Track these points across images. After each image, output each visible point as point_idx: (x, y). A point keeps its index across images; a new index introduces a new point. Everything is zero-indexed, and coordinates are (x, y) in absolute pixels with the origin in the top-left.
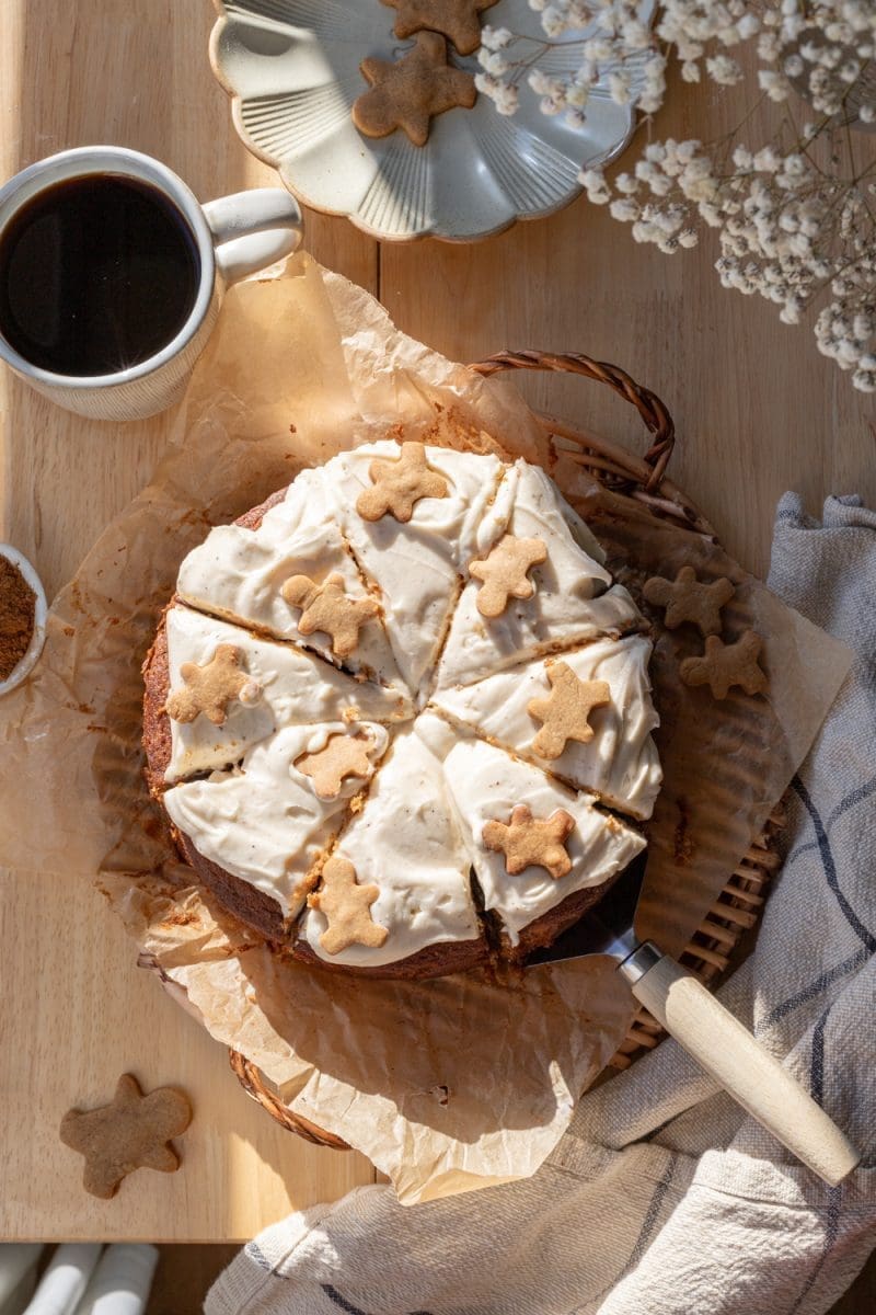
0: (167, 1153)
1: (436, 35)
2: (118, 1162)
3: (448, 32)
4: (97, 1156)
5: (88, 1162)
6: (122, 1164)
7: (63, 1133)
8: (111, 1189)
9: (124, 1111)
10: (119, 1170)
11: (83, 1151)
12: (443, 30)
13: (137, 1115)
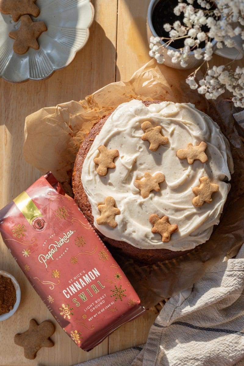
0: (49, 342)
1: (26, 15)
2: (34, 347)
3: (28, 13)
4: (27, 346)
5: (25, 349)
6: (35, 347)
7: (15, 341)
8: (33, 356)
9: (33, 330)
10: (35, 350)
11: (22, 346)
12: (26, 13)
13: (37, 331)
